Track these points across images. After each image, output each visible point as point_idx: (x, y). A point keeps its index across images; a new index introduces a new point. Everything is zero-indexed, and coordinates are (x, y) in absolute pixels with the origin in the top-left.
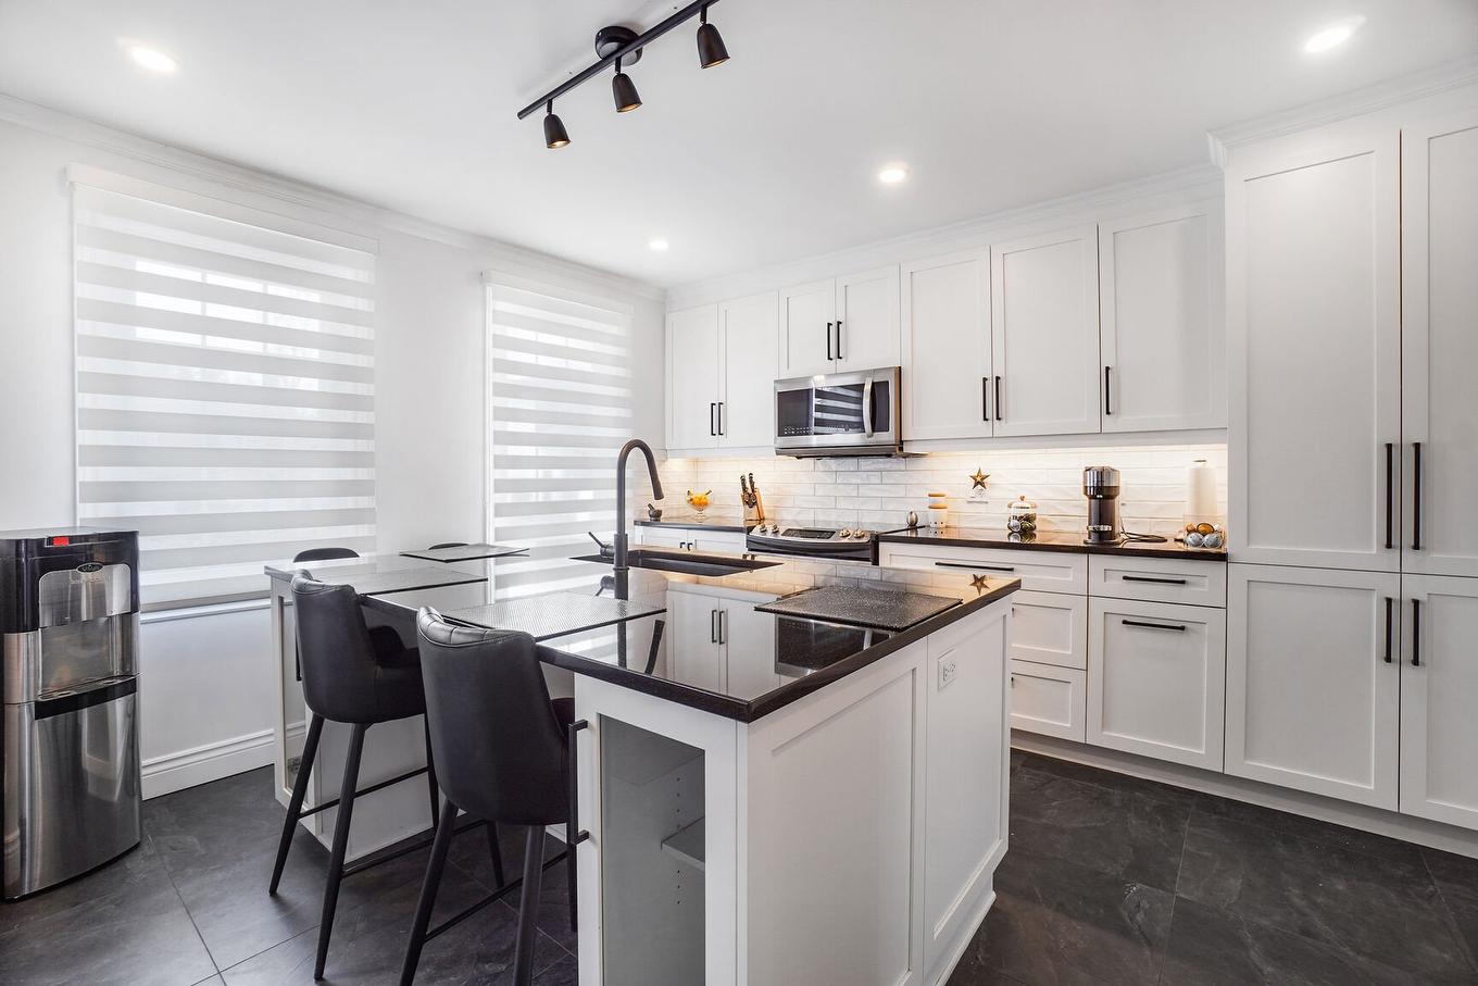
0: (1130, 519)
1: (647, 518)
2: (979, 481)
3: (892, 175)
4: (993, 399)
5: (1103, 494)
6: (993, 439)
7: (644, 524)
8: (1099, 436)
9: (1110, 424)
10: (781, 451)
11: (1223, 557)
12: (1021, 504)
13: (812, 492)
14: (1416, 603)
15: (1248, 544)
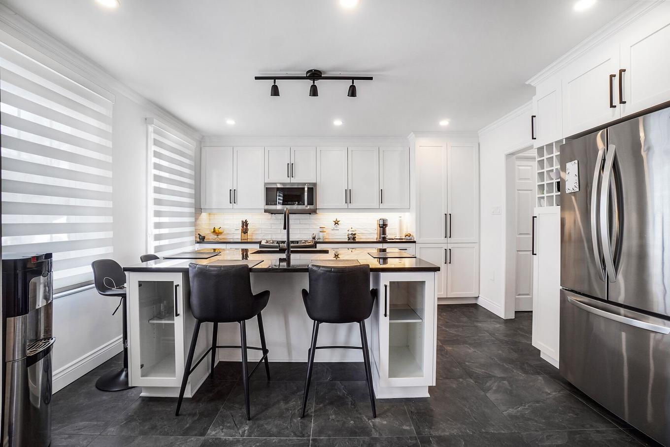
0: (391, 233)
1: (198, 240)
2: (336, 223)
3: (338, 123)
4: (348, 196)
5: (383, 226)
6: (348, 209)
7: (198, 242)
8: (378, 209)
9: (382, 206)
10: (266, 211)
11: (414, 242)
12: (352, 230)
13: (270, 227)
14: (450, 249)
15: (420, 238)
